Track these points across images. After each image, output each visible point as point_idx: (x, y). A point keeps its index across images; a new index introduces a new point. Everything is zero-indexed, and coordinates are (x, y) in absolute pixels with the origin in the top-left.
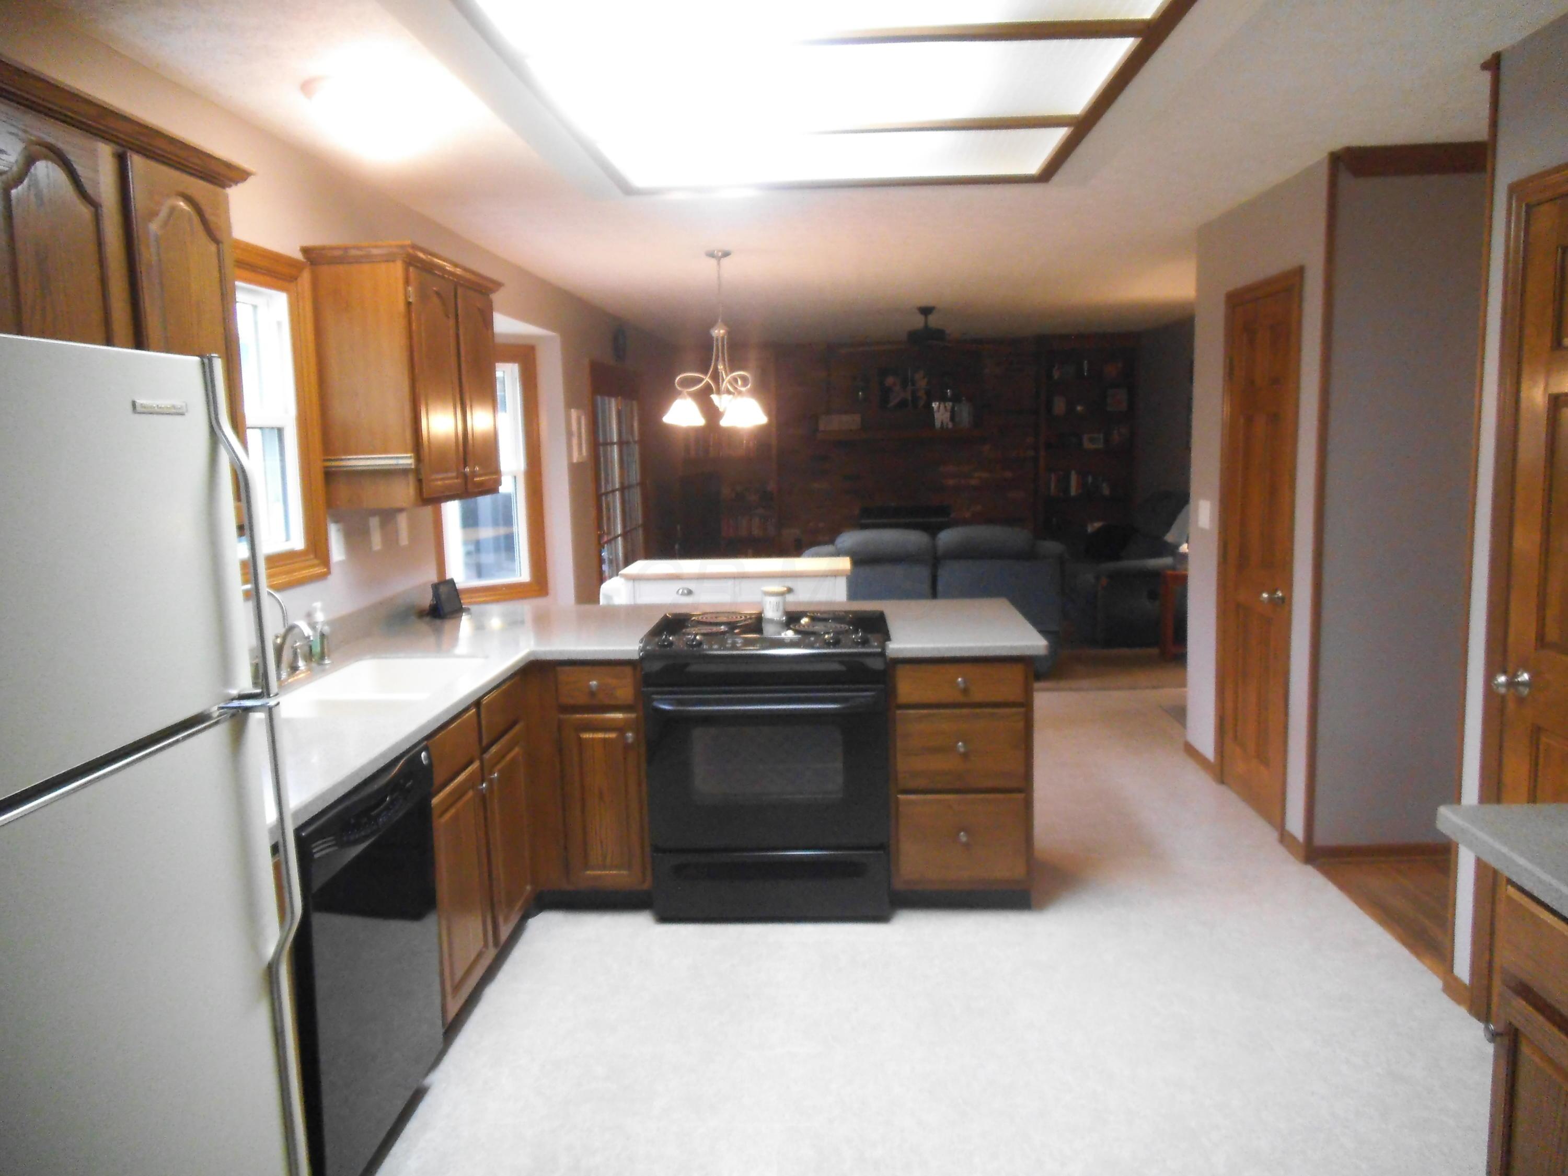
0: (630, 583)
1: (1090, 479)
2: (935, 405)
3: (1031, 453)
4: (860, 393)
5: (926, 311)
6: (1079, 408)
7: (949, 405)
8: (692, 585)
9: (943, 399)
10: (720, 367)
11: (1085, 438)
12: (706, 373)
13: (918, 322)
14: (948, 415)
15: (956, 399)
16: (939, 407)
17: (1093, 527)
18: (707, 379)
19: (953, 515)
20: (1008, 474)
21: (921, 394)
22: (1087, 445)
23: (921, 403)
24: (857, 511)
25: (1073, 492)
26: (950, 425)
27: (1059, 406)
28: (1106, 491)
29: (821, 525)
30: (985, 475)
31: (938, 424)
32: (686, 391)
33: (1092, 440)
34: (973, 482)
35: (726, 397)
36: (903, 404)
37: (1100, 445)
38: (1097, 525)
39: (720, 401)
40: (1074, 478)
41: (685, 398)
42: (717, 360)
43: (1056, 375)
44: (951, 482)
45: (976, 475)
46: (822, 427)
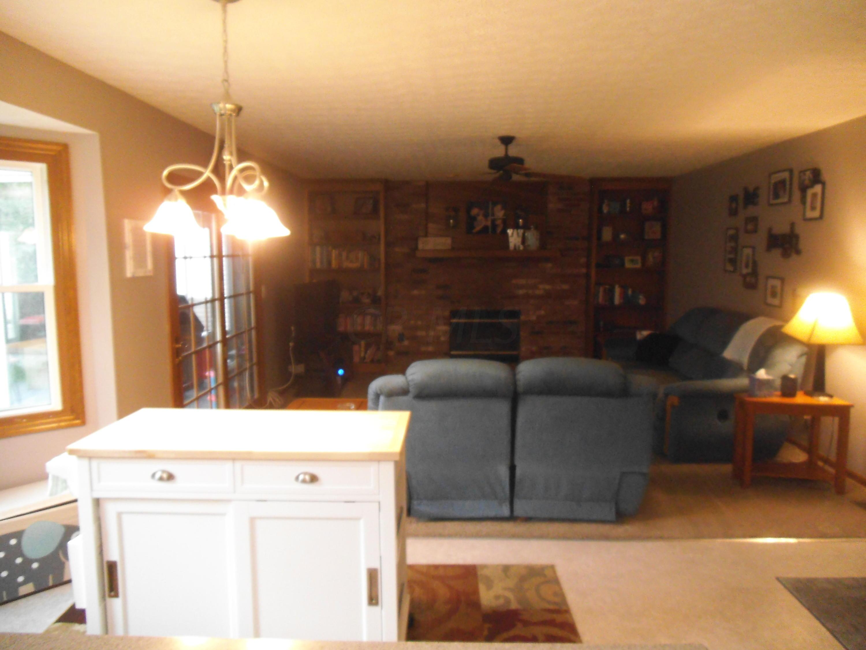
0: (85, 462)
1: (630, 292)
2: (510, 231)
3: (584, 270)
4: (451, 221)
5: (507, 140)
6: (622, 236)
7: (521, 231)
8: (172, 467)
9: (516, 227)
10: (226, 157)
11: (627, 259)
12: (206, 166)
13: (499, 151)
14: (520, 240)
15: (526, 227)
16: (513, 234)
17: (643, 334)
18: (207, 173)
19: (522, 318)
20: (565, 287)
21: (499, 222)
22: (628, 265)
23: (499, 230)
24: (447, 313)
25: (617, 300)
26: (522, 248)
27: (607, 234)
28: (642, 301)
29: (420, 323)
30: (548, 287)
31: (512, 245)
32: (177, 189)
33: (632, 261)
34: (538, 292)
35: (231, 199)
36: (485, 229)
37: (639, 266)
38: (645, 333)
39: (225, 205)
40: (617, 290)
41: (176, 199)
42: (221, 148)
43: (605, 210)
44: (521, 292)
45: (541, 286)
46: (420, 246)
